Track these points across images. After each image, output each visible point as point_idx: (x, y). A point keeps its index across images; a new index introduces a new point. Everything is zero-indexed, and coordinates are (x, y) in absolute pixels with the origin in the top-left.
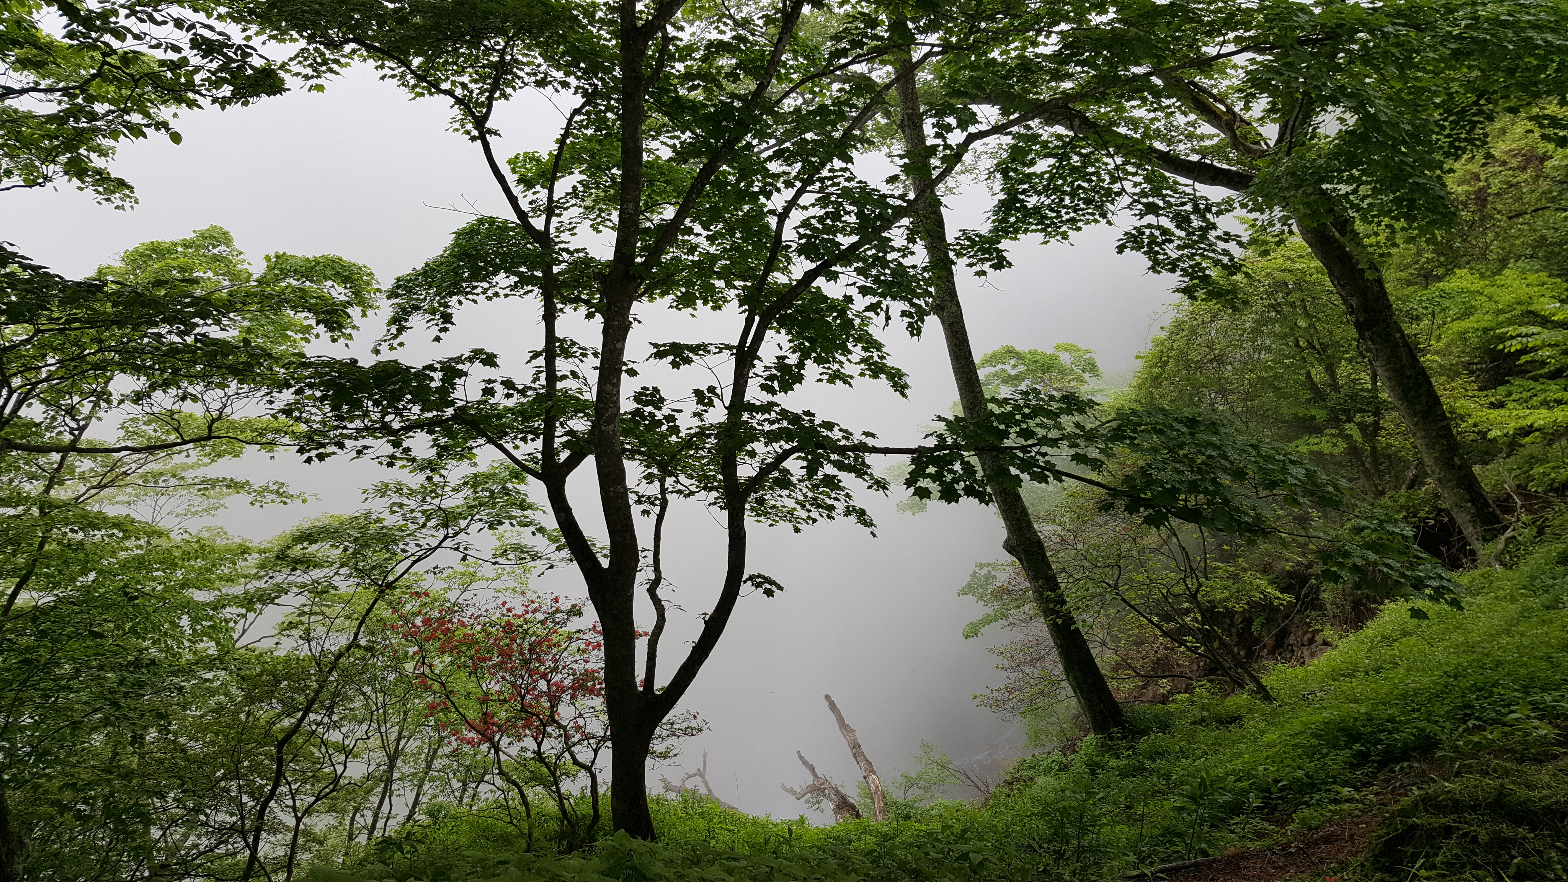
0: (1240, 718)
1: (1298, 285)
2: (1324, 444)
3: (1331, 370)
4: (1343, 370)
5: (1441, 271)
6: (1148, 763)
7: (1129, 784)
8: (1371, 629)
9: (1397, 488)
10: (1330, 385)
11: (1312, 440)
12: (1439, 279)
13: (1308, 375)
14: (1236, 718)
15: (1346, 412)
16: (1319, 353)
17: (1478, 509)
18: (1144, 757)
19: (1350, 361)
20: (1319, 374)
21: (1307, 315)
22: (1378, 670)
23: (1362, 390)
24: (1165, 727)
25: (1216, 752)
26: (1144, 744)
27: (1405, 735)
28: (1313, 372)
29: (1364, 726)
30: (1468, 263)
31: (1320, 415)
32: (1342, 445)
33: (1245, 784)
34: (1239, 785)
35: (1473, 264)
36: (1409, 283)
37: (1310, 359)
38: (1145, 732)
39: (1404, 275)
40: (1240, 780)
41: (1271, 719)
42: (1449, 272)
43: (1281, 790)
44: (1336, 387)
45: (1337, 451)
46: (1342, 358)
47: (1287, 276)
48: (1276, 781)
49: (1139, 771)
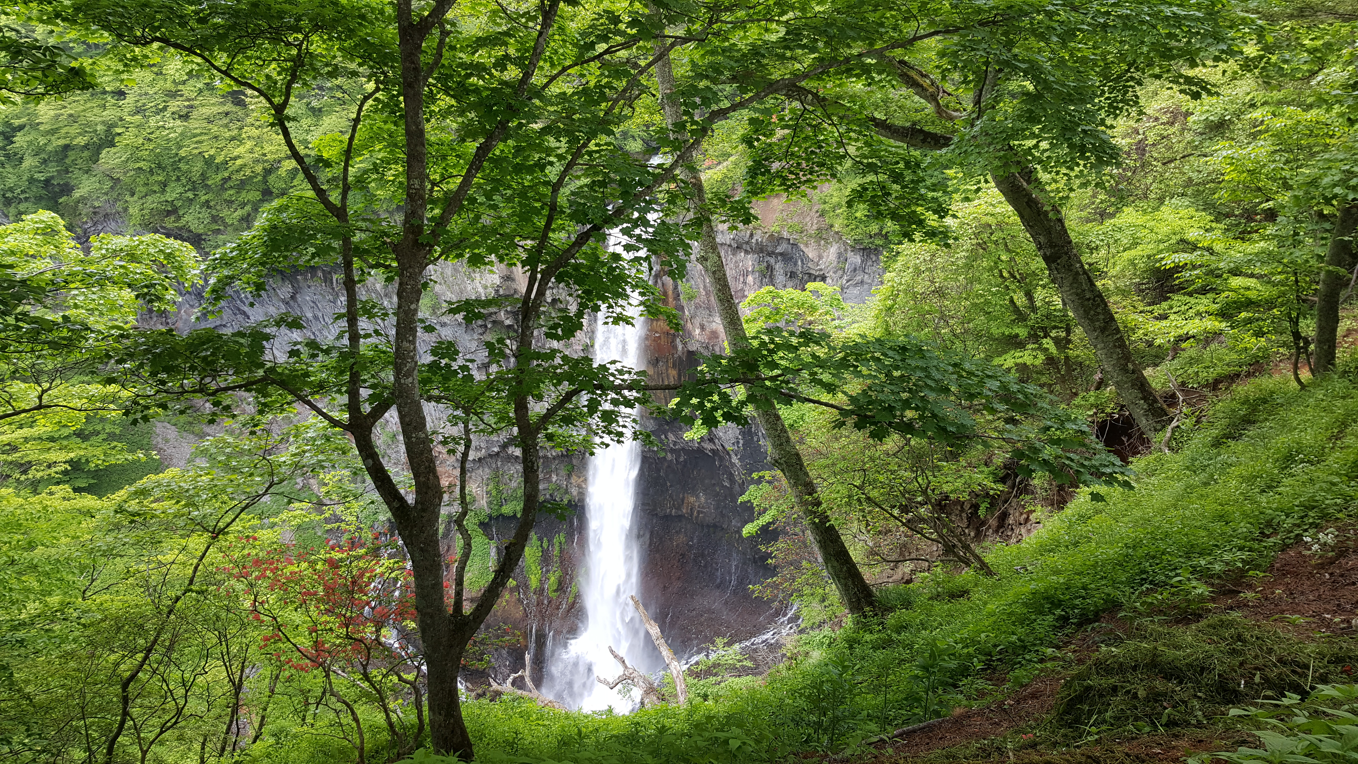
0: (967, 592)
1: (999, 225)
2: (1027, 357)
3: (1029, 295)
4: (1040, 295)
5: (1112, 210)
6: (894, 636)
7: (879, 655)
8: (1071, 509)
9: (1087, 390)
10: (1029, 307)
11: (1017, 354)
12: (1112, 215)
13: (1012, 301)
14: (965, 592)
15: (1044, 329)
16: (1019, 281)
17: (1149, 405)
18: (892, 631)
19: (1044, 287)
20: (1020, 299)
21: (1008, 250)
22: (1076, 544)
23: (1055, 310)
24: (907, 604)
25: (949, 623)
26: (891, 619)
27: (1097, 600)
28: (1015, 297)
29: (1063, 594)
30: (1133, 202)
31: (1022, 332)
32: (1041, 357)
33: (971, 650)
34: (966, 651)
35: (1137, 202)
36: (1088, 221)
37: (1013, 287)
38: (891, 609)
39: (1083, 214)
40: (967, 646)
41: (991, 592)
42: (1118, 210)
43: (1000, 652)
44: (1034, 309)
45: (1038, 362)
46: (1037, 284)
47: (990, 220)
48: (995, 646)
49: (887, 644)
